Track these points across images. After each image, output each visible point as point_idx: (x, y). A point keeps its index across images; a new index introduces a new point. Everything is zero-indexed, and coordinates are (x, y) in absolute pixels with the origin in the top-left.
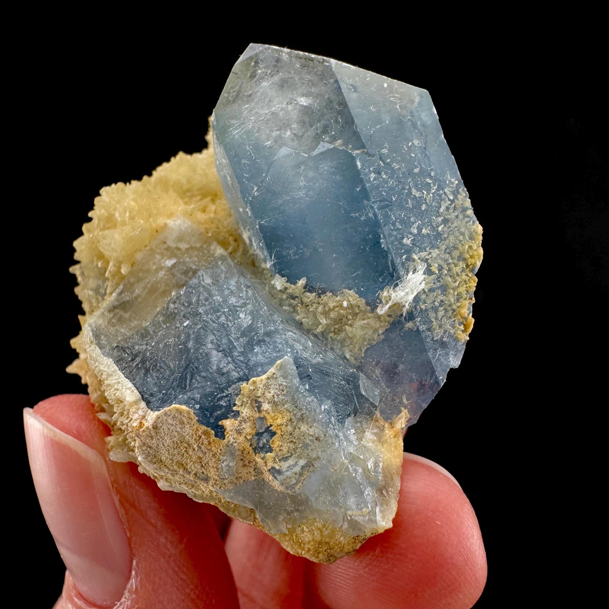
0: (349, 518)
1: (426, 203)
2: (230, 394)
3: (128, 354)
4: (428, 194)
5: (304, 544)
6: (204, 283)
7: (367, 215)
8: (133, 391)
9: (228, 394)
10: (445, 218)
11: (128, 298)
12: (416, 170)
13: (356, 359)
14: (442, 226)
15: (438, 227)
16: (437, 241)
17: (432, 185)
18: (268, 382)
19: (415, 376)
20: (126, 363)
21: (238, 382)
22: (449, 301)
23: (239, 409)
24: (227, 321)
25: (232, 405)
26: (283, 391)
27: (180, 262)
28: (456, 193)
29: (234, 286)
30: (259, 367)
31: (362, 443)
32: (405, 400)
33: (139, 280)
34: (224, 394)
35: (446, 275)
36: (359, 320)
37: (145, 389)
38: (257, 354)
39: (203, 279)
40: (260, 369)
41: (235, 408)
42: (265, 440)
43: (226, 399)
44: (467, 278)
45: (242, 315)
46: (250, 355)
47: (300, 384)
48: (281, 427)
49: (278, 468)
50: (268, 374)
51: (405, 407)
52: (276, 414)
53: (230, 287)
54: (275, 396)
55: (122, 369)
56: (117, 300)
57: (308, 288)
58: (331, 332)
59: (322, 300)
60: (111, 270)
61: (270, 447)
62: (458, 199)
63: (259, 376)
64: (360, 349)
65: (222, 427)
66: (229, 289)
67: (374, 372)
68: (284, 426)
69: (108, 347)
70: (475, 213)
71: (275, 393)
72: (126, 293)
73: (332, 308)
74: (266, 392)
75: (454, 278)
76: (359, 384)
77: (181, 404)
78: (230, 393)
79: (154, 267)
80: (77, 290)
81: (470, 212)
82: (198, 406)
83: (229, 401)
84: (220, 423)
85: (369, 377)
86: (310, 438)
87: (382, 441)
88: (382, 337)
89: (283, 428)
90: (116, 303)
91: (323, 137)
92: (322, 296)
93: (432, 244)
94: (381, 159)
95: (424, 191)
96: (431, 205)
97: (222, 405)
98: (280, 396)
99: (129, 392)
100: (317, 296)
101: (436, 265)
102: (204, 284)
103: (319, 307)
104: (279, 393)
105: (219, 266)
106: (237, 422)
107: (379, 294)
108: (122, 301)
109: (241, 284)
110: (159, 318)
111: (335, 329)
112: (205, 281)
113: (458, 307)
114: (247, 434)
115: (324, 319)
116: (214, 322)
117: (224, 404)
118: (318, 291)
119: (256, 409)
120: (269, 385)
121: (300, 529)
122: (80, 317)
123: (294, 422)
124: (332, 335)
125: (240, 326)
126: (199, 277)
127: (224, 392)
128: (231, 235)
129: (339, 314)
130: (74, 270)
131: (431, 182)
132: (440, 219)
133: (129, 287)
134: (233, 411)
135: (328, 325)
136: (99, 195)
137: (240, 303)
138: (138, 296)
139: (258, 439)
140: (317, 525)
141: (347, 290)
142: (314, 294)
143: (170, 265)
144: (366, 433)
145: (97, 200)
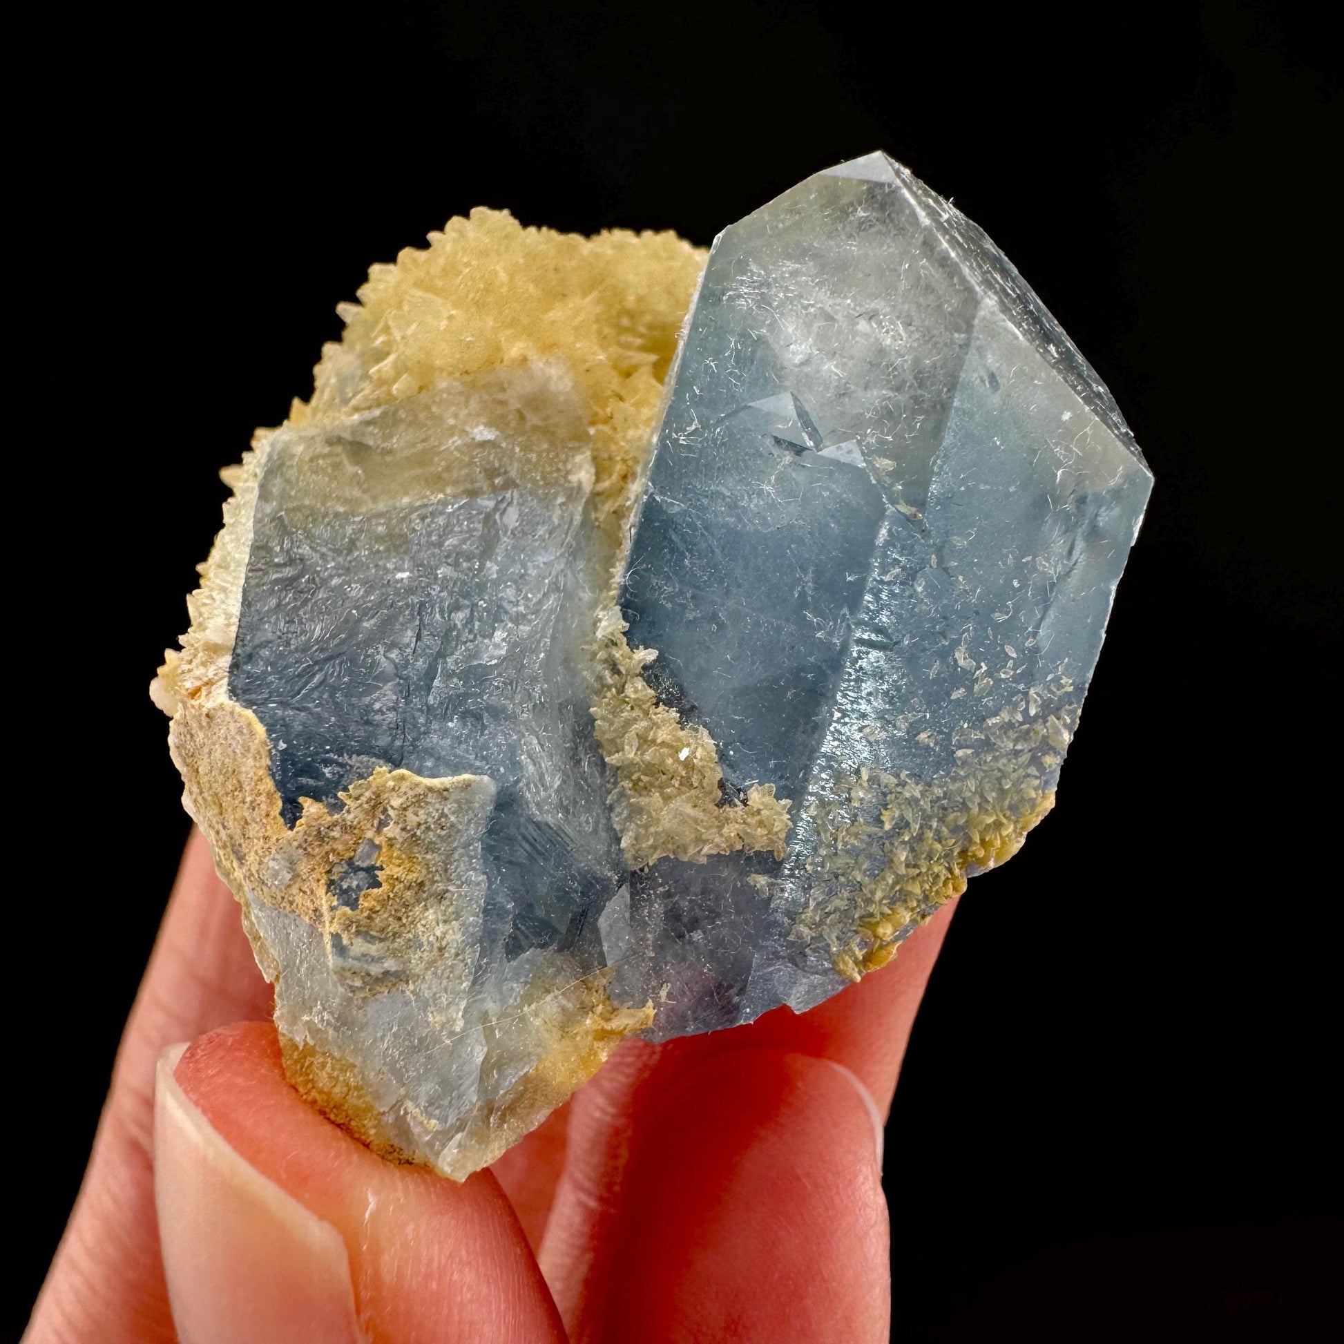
0: (402, 1113)
1: (970, 689)
2: (351, 766)
3: (282, 548)
4: (989, 674)
5: (313, 1087)
6: (501, 519)
7: (830, 634)
8: (228, 625)
9: (347, 764)
10: (988, 738)
11: (371, 443)
12: (1000, 618)
13: (635, 858)
14: (969, 751)
15: (960, 748)
16: (936, 772)
17: (1010, 664)
18: (426, 796)
19: (709, 970)
20: (266, 563)
21: (378, 757)
22: (873, 893)
23: (348, 802)
24: (465, 626)
25: (341, 787)
26: (442, 829)
27: (499, 447)
28: (1049, 708)
29: (538, 567)
30: (432, 759)
31: (526, 1009)
32: (663, 993)
33: (414, 423)
34: (340, 760)
35: (903, 842)
36: (688, 800)
37: (248, 638)
38: (445, 733)
39: (505, 510)
40: (429, 764)
41: (340, 794)
42: (355, 883)
43: (337, 769)
44: (944, 874)
45: (499, 635)
46: (435, 726)
47: (480, 840)
48: (396, 883)
49: (345, 941)
50: (436, 782)
51: (657, 1005)
52: (404, 856)
53: (529, 564)
54: (423, 827)
55: (252, 568)
56: (354, 430)
57: (650, 673)
58: (629, 777)
59: (656, 714)
60: (385, 369)
61: (357, 900)
62: (1045, 721)
63: (419, 772)
64: (654, 848)
65: (300, 808)
66: (524, 566)
67: (651, 905)
68: (402, 885)
69: (275, 503)
70: (1063, 769)
71: (426, 823)
72: (376, 431)
73: (659, 741)
74: (410, 810)
75: (916, 857)
76: (605, 906)
77: (262, 720)
78: (352, 764)
79: (452, 422)
80: (329, 349)
81: (1054, 763)
82: (285, 746)
83: (342, 776)
84: (301, 799)
85: (634, 906)
86: (431, 939)
87: (567, 1030)
88: (703, 860)
89: (399, 886)
90: (347, 436)
91: (869, 431)
92: (661, 706)
93: (922, 770)
94: (939, 550)
95: (983, 664)
96: (979, 700)
97: (324, 774)
98: (431, 833)
99: (221, 620)
100: (654, 701)
101: (897, 814)
102: (498, 521)
103: (642, 720)
104: (433, 826)
105: (554, 506)
106: (329, 819)
107: (752, 785)
108: (358, 439)
109: (550, 574)
110: (380, 524)
111: (639, 780)
112: (505, 518)
113: (882, 914)
114: (333, 850)
115: (635, 750)
116: (442, 611)
117: (328, 775)
118: (661, 693)
119: (376, 822)
120: (425, 802)
121: (321, 1060)
122: (296, 403)
123: (424, 892)
124: (627, 784)
125: (476, 654)
126: (502, 500)
127: (341, 755)
128: (624, 461)
129: (662, 762)
130: (345, 310)
131: (1014, 655)
132: (976, 736)
133: (388, 421)
134: (336, 797)
135: (632, 764)
136: (466, 215)
137: (515, 609)
138: (390, 452)
139: (345, 872)
140: (350, 1078)
141: (706, 732)
142: (651, 692)
143: (479, 438)
144: (549, 998)
145: (455, 222)
